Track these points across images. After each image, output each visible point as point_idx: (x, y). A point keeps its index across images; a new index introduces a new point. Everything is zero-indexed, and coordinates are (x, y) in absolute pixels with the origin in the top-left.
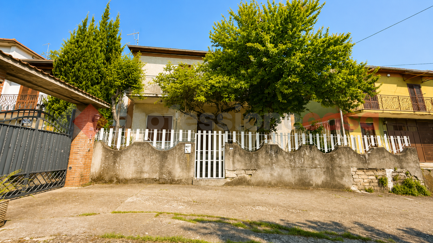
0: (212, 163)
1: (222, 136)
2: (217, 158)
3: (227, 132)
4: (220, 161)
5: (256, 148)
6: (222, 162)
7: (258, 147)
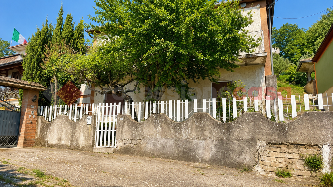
0: (107, 132)
1: (116, 107)
2: (112, 129)
3: (120, 103)
4: (113, 131)
5: (145, 118)
6: (115, 132)
7: (146, 117)
